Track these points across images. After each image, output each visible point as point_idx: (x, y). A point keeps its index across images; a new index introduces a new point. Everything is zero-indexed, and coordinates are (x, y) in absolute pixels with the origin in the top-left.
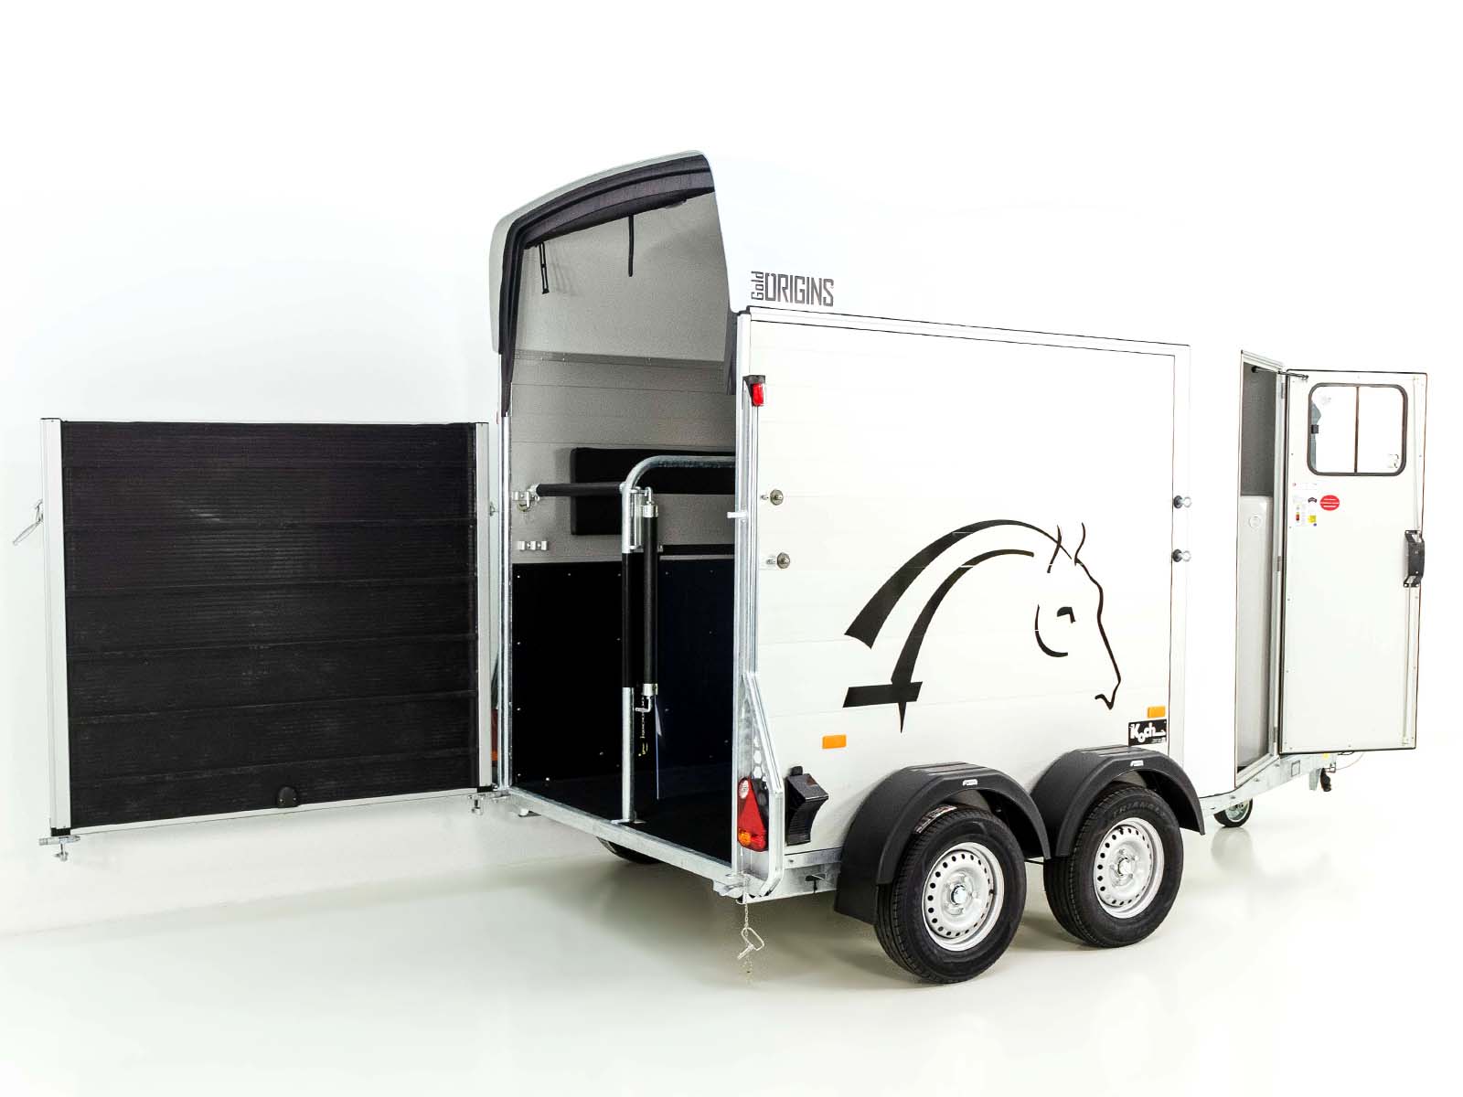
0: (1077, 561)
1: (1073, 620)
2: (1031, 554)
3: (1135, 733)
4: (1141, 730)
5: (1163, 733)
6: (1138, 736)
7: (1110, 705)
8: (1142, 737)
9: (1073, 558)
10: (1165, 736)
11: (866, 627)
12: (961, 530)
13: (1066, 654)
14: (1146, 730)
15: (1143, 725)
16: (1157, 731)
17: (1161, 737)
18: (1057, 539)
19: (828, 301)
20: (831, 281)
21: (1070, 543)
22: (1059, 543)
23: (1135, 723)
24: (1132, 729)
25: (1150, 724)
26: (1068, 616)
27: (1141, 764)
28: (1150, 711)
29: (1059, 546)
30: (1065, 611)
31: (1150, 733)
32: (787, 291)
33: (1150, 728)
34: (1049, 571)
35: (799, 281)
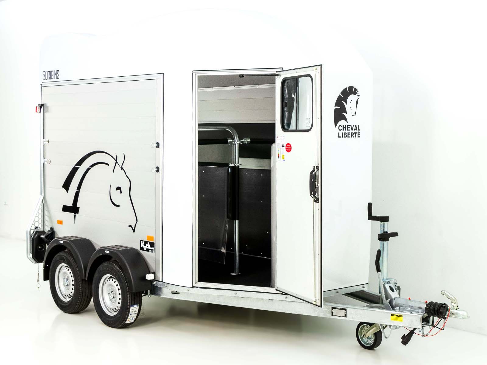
0: (122, 169)
1: (121, 193)
2: (108, 165)
3: (142, 245)
4: (145, 245)
5: (153, 249)
6: (144, 247)
7: (134, 231)
8: (146, 247)
9: (121, 166)
10: (154, 250)
11: (66, 186)
12: (88, 154)
13: (119, 206)
14: (147, 245)
15: (146, 243)
17: (152, 250)
18: (116, 159)
19: (58, 77)
20: (58, 71)
22: (116, 160)
23: (143, 241)
24: (142, 243)
25: (148, 243)
26: (119, 190)
27: (109, 253)
28: (148, 237)
29: (116, 162)
30: (118, 188)
31: (148, 246)
32: (50, 76)
33: (148, 245)
34: (113, 172)
35: (52, 72)
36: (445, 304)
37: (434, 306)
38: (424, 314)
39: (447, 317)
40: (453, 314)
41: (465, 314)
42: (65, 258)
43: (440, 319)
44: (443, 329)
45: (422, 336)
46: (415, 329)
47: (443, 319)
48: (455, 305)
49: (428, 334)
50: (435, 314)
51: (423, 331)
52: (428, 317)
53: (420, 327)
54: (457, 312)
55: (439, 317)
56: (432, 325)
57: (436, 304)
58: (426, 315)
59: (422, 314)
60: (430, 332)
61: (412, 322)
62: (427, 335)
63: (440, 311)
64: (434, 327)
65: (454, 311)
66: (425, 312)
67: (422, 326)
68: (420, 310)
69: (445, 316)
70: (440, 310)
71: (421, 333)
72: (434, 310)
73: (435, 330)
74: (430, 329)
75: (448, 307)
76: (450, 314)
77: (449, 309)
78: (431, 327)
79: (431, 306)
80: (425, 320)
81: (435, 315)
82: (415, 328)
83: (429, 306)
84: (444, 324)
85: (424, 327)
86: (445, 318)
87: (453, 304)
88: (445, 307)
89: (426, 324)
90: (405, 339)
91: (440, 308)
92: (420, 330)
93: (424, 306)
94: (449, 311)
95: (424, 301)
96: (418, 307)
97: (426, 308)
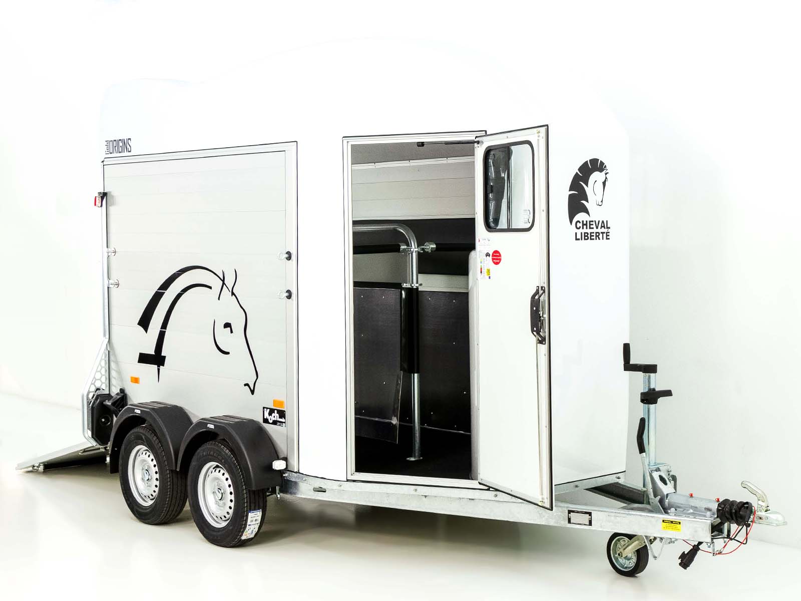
0: (233, 294)
1: (232, 332)
2: (210, 288)
3: (266, 415)
4: (270, 414)
5: (283, 420)
6: (269, 418)
7: (253, 392)
8: (271, 419)
9: (231, 290)
10: (285, 423)
11: (144, 322)
12: (179, 271)
13: (228, 353)
14: (273, 415)
15: (272, 411)
16: (280, 418)
17: (282, 422)
18: (222, 279)
19: (129, 149)
20: (130, 139)
22: (223, 281)
23: (267, 408)
24: (265, 412)
25: (276, 411)
26: (229, 328)
27: (213, 428)
28: (275, 402)
29: (224, 283)
30: (227, 325)
31: (276, 417)
32: (116, 148)
33: (276, 414)
34: (219, 299)
35: (120, 142)
36: (747, 503)
37: (730, 507)
38: (715, 519)
39: (751, 523)
40: (760, 518)
41: (780, 518)
42: (143, 437)
43: (740, 527)
44: (745, 542)
45: (712, 554)
46: (700, 543)
47: (745, 526)
48: (763, 504)
49: (722, 550)
50: (733, 519)
51: (713, 546)
52: (722, 524)
53: (709, 540)
54: (768, 515)
55: (739, 525)
56: (728, 536)
57: (733, 503)
58: (719, 520)
59: (712, 519)
60: (724, 548)
61: (696, 531)
62: (720, 553)
63: (739, 514)
64: (731, 539)
65: (762, 514)
66: (716, 516)
67: (712, 539)
68: (708, 513)
69: (748, 522)
70: (741, 513)
71: (710, 550)
72: (731, 514)
73: (732, 544)
74: (725, 542)
75: (753, 508)
76: (755, 519)
77: (755, 511)
78: (726, 539)
79: (725, 506)
80: (716, 529)
81: (732, 521)
82: (701, 541)
83: (723, 506)
84: (747, 534)
85: (714, 540)
86: (748, 526)
87: (760, 502)
88: (747, 507)
89: (719, 535)
90: (685, 560)
91: (740, 509)
92: (709, 544)
93: (715, 507)
94: (754, 515)
95: (714, 499)
96: (705, 508)
97: (718, 510)
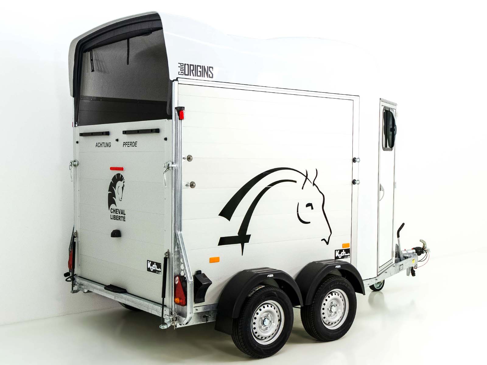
0: (314, 184)
1: (312, 208)
2: (295, 182)
3: (337, 254)
4: (340, 253)
5: (349, 254)
6: (339, 255)
7: (327, 243)
8: (340, 256)
9: (312, 183)
10: (349, 255)
13: (309, 223)
14: (342, 253)
15: (341, 251)
16: (346, 253)
17: (348, 256)
18: (306, 175)
19: (211, 76)
20: (212, 68)
21: (311, 177)
22: (306, 177)
23: (337, 250)
25: (344, 251)
26: (310, 207)
27: (340, 267)
28: (344, 245)
30: (309, 205)
31: (343, 254)
32: (194, 72)
34: (302, 189)
35: (199, 67)
